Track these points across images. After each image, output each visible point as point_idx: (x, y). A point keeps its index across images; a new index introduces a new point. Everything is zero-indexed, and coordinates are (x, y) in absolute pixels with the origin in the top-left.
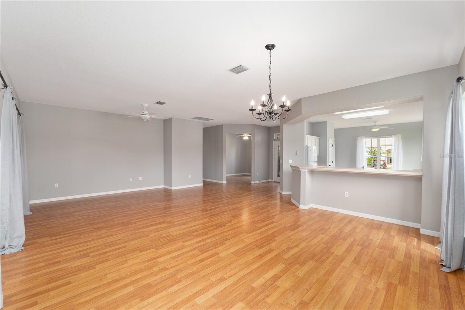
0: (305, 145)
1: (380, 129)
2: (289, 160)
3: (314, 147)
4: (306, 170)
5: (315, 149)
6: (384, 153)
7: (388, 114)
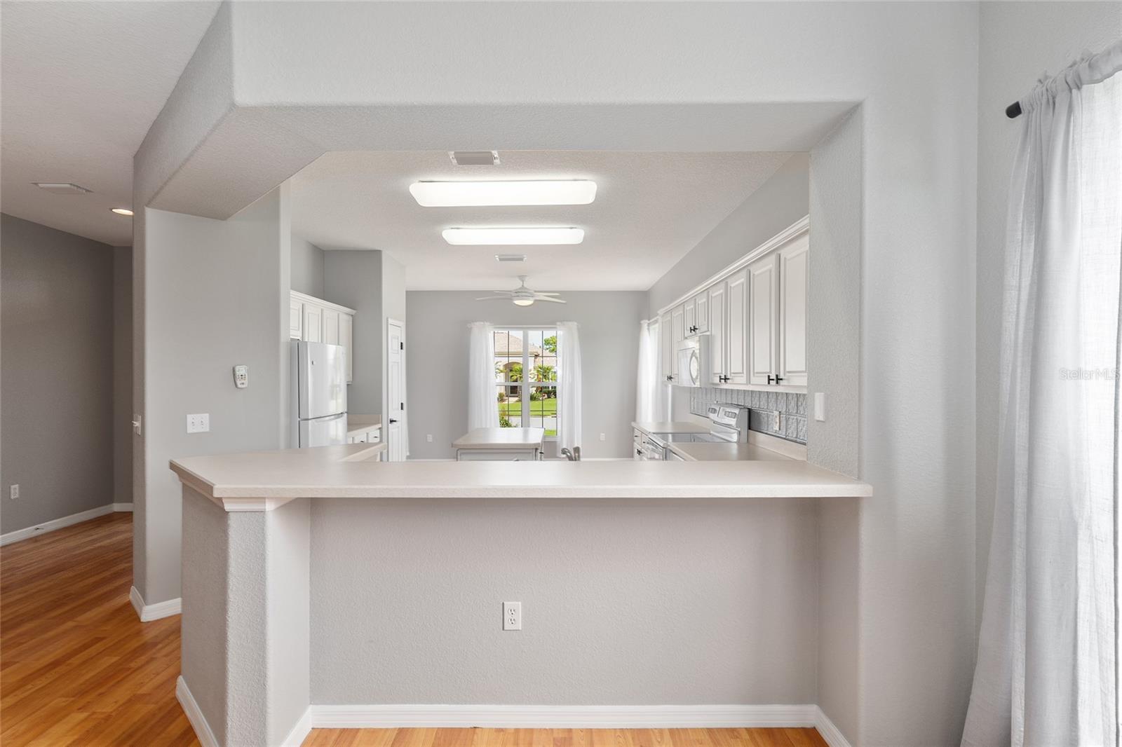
0: (284, 338)
1: (535, 301)
2: (190, 418)
3: (332, 350)
4: (270, 507)
5: (336, 359)
6: (502, 372)
7: (579, 244)
